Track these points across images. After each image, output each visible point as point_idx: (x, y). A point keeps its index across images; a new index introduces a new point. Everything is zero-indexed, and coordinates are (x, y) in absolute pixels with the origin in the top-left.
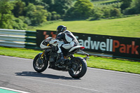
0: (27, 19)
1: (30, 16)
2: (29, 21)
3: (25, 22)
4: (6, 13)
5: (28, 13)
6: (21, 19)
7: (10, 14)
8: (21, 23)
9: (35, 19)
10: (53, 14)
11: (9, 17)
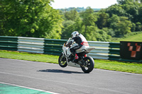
0: (111, 30)
1: (114, 28)
2: (112, 33)
3: (109, 34)
4: (90, 25)
5: (112, 24)
6: (105, 31)
7: (93, 26)
8: (105, 34)
9: (119, 30)
10: (137, 25)
11: (93, 28)
